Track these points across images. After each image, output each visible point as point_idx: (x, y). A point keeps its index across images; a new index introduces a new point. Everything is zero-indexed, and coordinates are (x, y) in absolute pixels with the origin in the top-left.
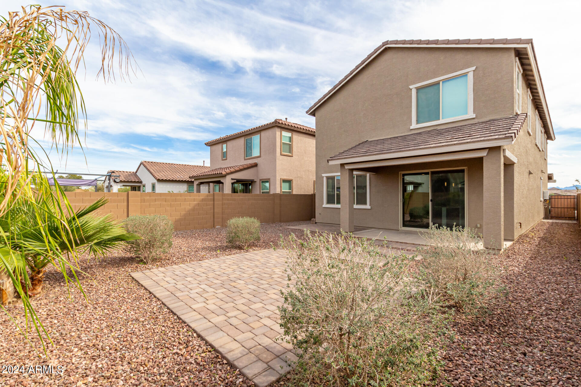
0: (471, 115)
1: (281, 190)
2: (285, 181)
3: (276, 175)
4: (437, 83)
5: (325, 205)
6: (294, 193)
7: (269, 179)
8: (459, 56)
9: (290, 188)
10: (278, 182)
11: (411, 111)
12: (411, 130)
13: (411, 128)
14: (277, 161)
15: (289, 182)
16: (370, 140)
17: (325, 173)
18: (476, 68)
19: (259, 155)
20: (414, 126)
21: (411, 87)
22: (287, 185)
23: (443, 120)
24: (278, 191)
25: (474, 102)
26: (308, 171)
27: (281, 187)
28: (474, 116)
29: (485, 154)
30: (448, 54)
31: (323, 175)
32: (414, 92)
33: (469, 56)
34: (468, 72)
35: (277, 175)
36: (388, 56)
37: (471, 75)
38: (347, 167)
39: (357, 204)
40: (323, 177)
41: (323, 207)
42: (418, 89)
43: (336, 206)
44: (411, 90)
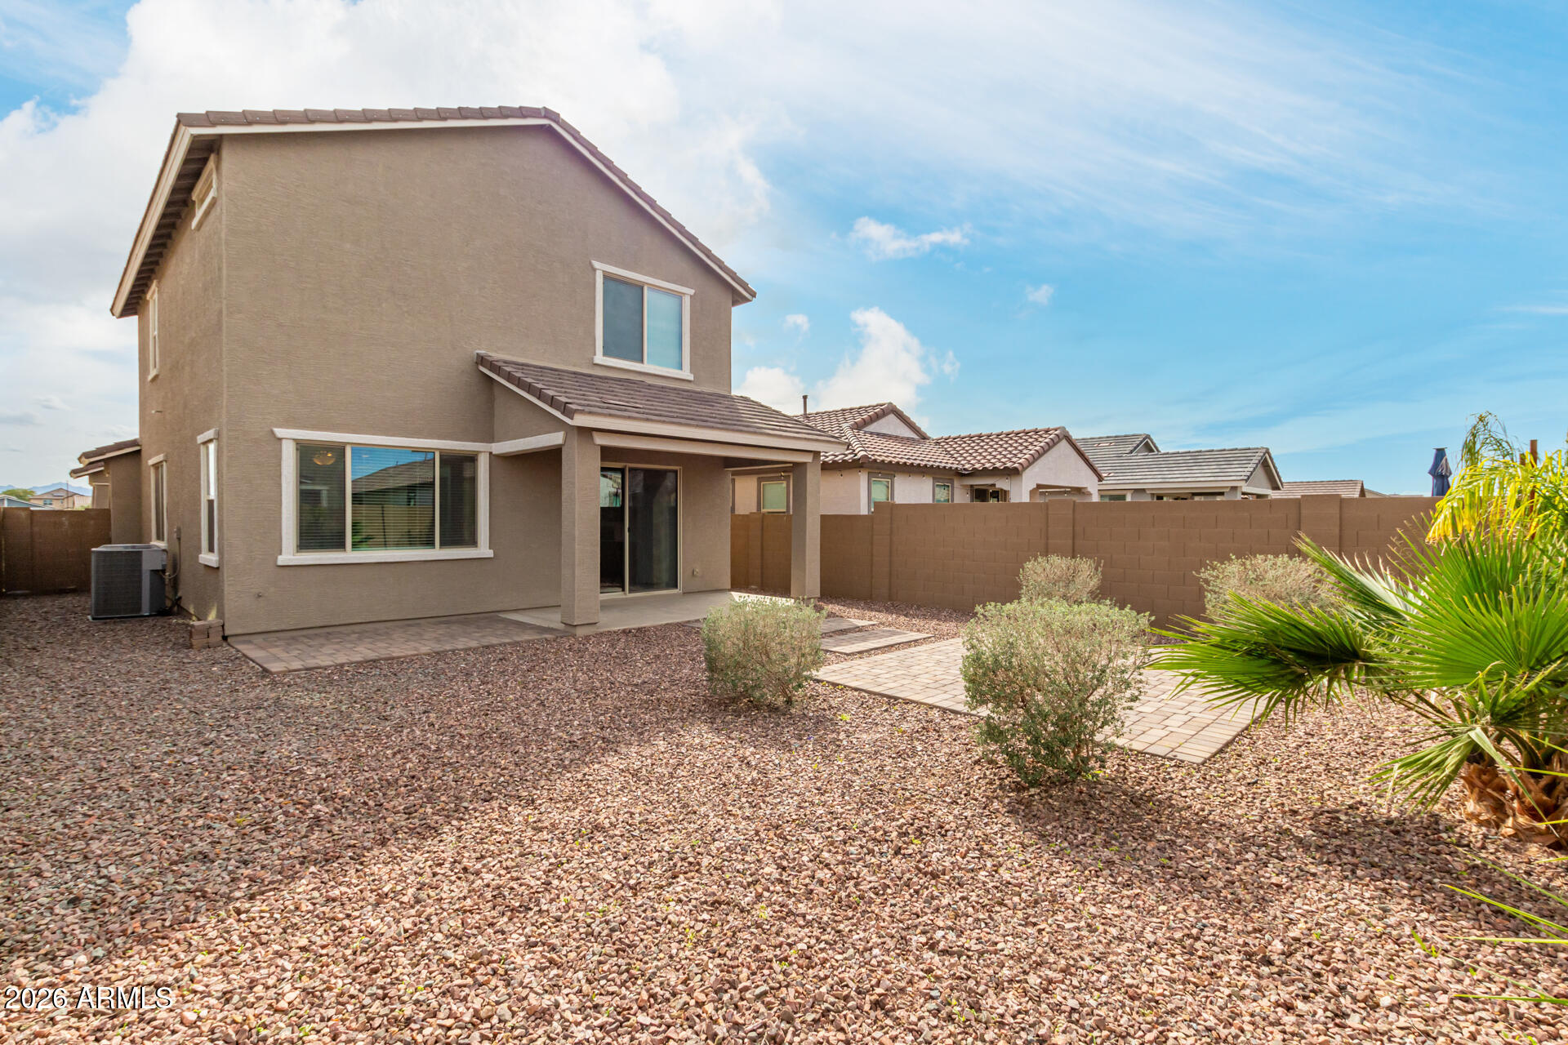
0: (686, 374)
4: (640, 286)
5: (289, 555)
11: (593, 321)
12: (596, 364)
13: (597, 360)
17: (292, 424)
18: (694, 293)
20: (600, 358)
21: (596, 264)
23: (650, 366)
25: (690, 352)
28: (691, 377)
29: (811, 461)
31: (283, 433)
32: (599, 279)
33: (685, 265)
34: (684, 294)
36: (540, 148)
37: (687, 301)
38: (601, 440)
39: (443, 544)
40: (280, 439)
41: (282, 560)
42: (607, 277)
43: (349, 555)
44: (594, 270)
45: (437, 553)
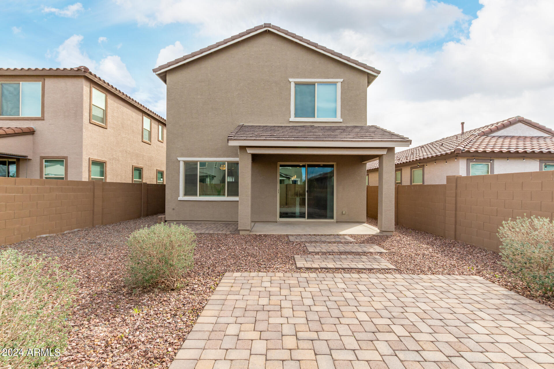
0: (339, 119)
1: (89, 176)
2: (95, 163)
3: (82, 152)
4: (313, 84)
5: (182, 197)
6: (108, 180)
7: (66, 158)
8: (331, 66)
9: (102, 173)
10: (85, 164)
11: (289, 104)
12: (290, 122)
13: (291, 120)
14: (84, 130)
15: (101, 164)
16: (246, 124)
17: (182, 156)
18: (343, 80)
19: (39, 116)
20: (292, 118)
21: (291, 80)
22: (97, 169)
23: (318, 118)
24: (85, 178)
25: (341, 109)
26: (126, 152)
27: (89, 171)
28: (341, 121)
29: (385, 153)
30: (323, 61)
31: (179, 159)
32: (293, 85)
33: (338, 69)
34: (337, 82)
35: (84, 153)
36: (267, 40)
37: (339, 85)
38: (250, 151)
39: (228, 195)
40: (180, 161)
41: (179, 199)
42: (296, 84)
43: (198, 198)
44: (290, 82)
45: (226, 198)
